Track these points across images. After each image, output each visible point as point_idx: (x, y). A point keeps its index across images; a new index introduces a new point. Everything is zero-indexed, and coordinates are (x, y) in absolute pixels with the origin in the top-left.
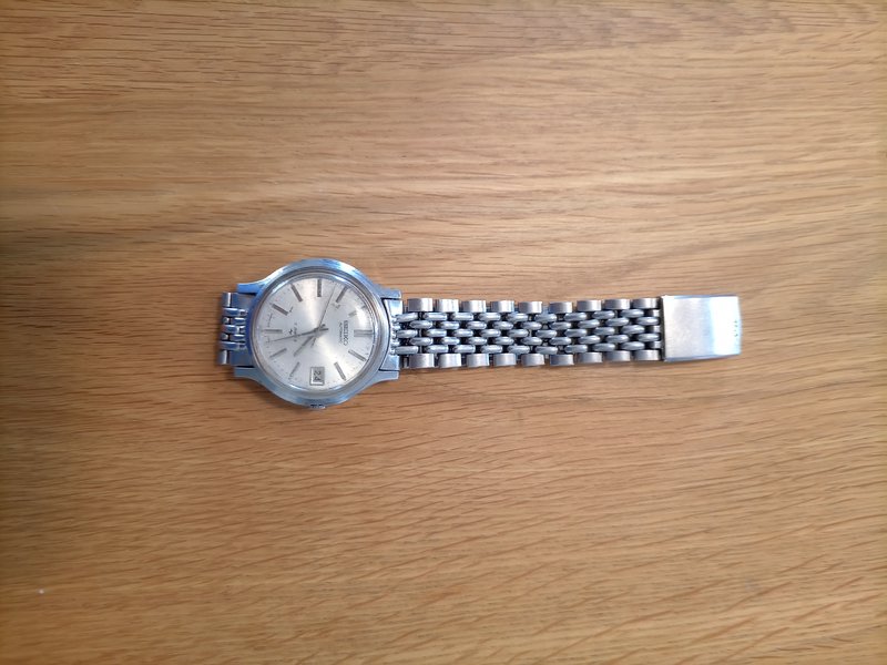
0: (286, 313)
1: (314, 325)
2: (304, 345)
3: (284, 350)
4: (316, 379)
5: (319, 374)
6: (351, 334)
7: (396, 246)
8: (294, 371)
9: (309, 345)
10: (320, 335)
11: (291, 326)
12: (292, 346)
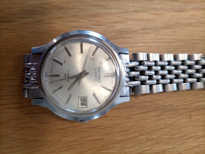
0: (61, 64)
1: (80, 70)
2: (74, 83)
3: (61, 87)
4: (82, 104)
5: (84, 101)
6: (102, 75)
7: (121, 26)
8: (68, 100)
9: (77, 84)
10: (83, 77)
11: (66, 72)
12: (66, 84)
